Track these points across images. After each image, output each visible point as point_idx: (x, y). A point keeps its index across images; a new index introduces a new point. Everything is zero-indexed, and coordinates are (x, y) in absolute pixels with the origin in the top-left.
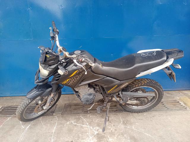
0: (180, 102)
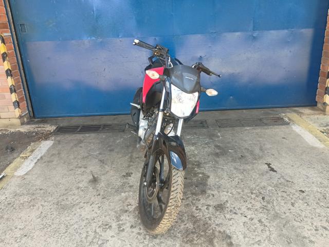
0: (285, 119)
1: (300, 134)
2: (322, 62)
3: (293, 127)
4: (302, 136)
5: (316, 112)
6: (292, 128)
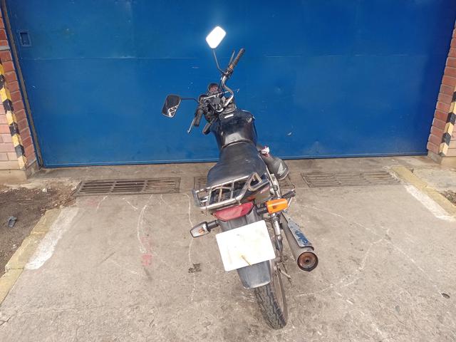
0: (391, 174)
1: (419, 200)
3: (406, 187)
5: (428, 164)
6: (406, 190)
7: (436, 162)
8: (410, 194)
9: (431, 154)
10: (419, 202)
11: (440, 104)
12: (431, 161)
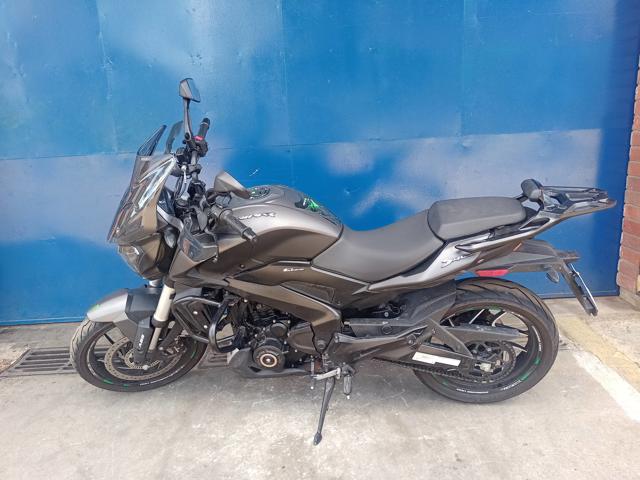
1: (599, 381)
2: (626, 201)
3: (576, 356)
4: (603, 384)
5: (621, 312)
6: (575, 361)
7: (634, 308)
8: (583, 370)
9: (624, 294)
10: (599, 384)
11: (629, 208)
12: (627, 305)
